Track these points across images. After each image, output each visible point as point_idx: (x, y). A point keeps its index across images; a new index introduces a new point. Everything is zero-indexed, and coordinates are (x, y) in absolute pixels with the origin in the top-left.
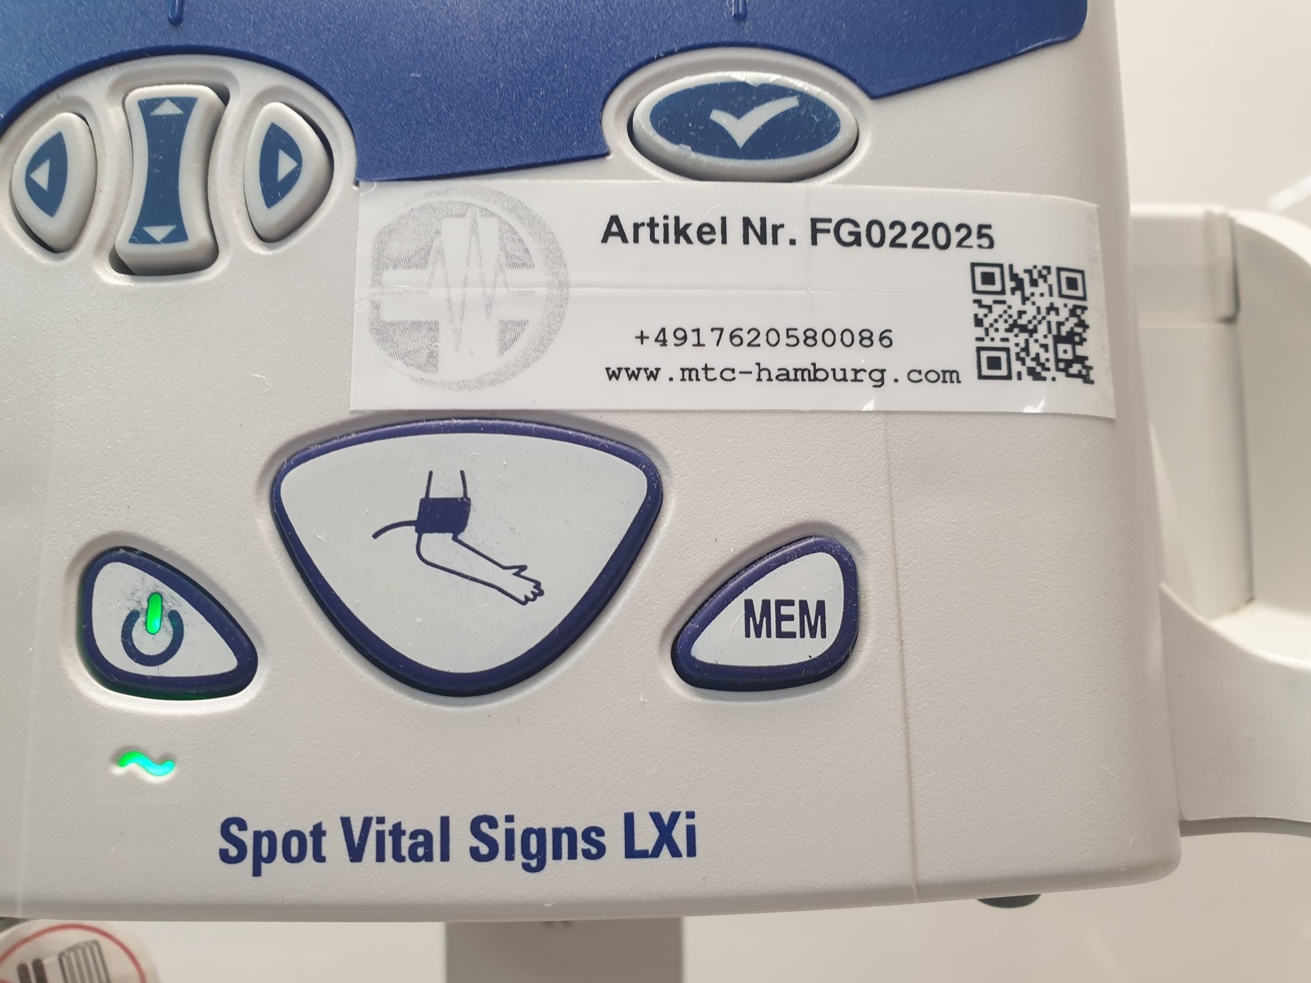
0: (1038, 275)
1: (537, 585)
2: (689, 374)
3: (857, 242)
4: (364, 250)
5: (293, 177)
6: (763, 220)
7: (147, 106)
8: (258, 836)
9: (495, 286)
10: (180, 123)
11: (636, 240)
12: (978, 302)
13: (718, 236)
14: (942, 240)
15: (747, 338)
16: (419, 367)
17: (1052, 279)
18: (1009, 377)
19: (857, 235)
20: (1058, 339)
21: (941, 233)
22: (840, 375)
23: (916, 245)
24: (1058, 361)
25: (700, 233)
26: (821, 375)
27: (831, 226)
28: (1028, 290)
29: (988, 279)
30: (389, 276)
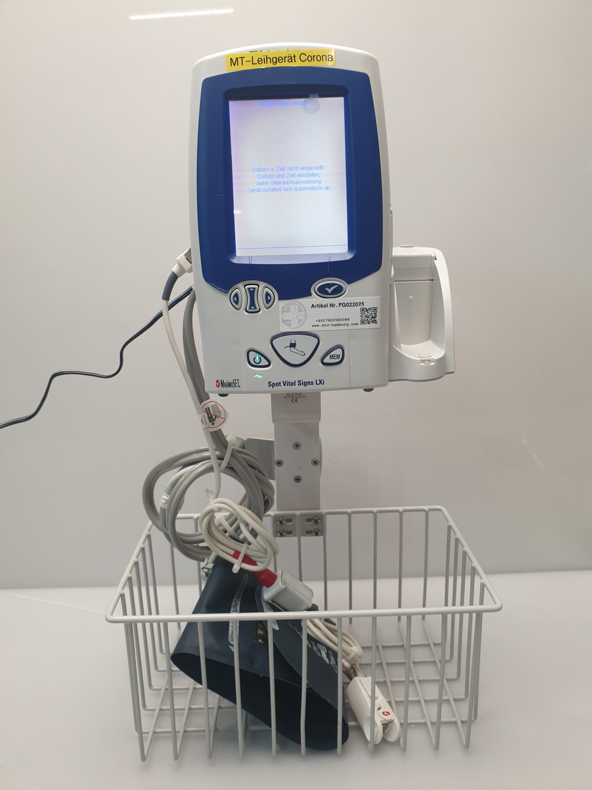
0: (370, 309)
1: (305, 354)
2: (323, 325)
3: (345, 306)
4: (280, 310)
5: (270, 300)
6: (333, 304)
7: (249, 289)
8: (273, 384)
9: (298, 315)
10: (254, 291)
11: (316, 307)
12: (361, 314)
13: (327, 306)
14: (357, 305)
15: (330, 320)
16: (289, 326)
17: (372, 309)
18: (365, 324)
19: (345, 305)
20: (372, 318)
21: (357, 304)
22: (342, 325)
23: (353, 306)
24: (372, 321)
25: (324, 306)
26: (340, 325)
27: (342, 304)
28: (368, 311)
29: (363, 310)
30: (284, 313)
